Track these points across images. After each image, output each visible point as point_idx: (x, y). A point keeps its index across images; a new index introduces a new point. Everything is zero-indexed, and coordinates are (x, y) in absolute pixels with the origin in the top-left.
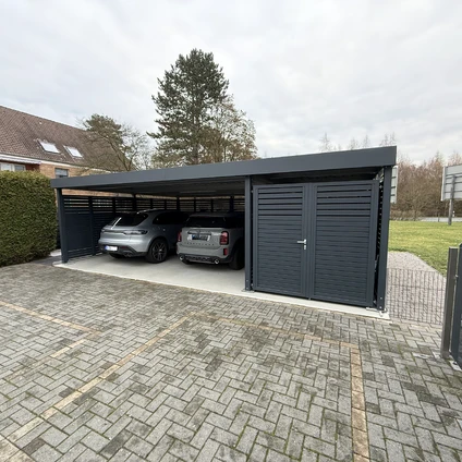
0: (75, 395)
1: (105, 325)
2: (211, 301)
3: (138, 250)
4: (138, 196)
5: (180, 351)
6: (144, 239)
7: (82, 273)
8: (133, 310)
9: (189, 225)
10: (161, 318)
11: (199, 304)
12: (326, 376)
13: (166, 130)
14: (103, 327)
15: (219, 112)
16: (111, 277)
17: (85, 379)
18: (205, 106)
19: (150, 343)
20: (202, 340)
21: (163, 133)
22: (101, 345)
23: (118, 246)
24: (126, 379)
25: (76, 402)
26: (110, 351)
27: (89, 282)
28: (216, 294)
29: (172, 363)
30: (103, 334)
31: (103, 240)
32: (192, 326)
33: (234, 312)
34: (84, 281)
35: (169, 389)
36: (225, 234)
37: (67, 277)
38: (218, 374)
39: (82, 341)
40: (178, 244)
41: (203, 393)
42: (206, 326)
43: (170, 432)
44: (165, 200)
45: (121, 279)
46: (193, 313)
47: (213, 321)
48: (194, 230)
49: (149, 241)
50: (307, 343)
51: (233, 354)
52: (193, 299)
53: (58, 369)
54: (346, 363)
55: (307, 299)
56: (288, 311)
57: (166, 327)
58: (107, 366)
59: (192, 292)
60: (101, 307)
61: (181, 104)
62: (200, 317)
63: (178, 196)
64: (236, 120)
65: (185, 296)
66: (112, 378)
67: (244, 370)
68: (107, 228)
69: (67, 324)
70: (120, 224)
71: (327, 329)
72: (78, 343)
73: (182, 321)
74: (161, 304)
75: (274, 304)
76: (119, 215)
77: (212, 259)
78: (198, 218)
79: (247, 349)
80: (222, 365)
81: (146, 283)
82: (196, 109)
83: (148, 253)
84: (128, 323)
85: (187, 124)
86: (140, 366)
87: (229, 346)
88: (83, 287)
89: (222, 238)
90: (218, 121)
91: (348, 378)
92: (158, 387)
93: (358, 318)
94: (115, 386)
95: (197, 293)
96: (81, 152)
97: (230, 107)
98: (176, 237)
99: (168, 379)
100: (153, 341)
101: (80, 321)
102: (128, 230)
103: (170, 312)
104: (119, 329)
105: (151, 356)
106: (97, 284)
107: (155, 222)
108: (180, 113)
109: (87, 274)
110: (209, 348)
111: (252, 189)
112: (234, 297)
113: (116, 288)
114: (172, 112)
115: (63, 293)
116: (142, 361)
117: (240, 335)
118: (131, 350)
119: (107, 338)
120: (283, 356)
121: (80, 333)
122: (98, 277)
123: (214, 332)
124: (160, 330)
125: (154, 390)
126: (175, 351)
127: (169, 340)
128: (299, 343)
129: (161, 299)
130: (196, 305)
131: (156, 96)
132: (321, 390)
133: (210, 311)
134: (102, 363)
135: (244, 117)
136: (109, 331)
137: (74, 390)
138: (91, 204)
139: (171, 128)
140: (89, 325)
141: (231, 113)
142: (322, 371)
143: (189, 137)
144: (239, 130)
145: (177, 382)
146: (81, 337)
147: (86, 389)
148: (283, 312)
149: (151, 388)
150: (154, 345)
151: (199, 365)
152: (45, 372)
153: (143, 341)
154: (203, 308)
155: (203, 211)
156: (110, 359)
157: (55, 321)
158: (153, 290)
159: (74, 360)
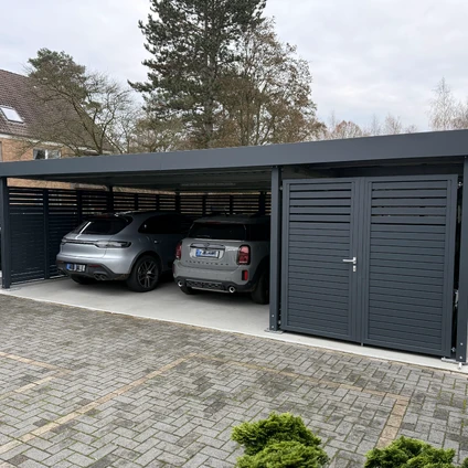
0: (51, 426)
1: (76, 364)
2: (219, 341)
3: (116, 271)
4: (115, 189)
5: (173, 393)
6: (126, 254)
7: (34, 302)
8: (110, 348)
9: (193, 235)
10: (149, 359)
11: (202, 344)
12: (354, 424)
13: (160, 77)
14: (73, 365)
15: (251, 45)
16: (76, 309)
17: (61, 413)
18: (227, 37)
19: (135, 384)
20: (202, 383)
21: (156, 84)
22: (73, 383)
23: (86, 264)
24: (108, 414)
25: (53, 431)
26: (86, 389)
27: (47, 314)
28: (226, 334)
29: (163, 404)
30: (74, 373)
31: (65, 255)
32: (191, 368)
33: (250, 355)
34: (39, 313)
35: (159, 425)
36: (245, 250)
37: (13, 306)
38: (218, 416)
39: (50, 378)
40: (176, 262)
41: (199, 430)
42: (209, 369)
43: (161, 458)
44: (157, 196)
45: (91, 312)
46: (192, 354)
47: (219, 364)
48: (200, 242)
49: (132, 257)
50: (341, 391)
51: (241, 398)
52: (195, 338)
53: (26, 403)
54: (384, 413)
55: (359, 344)
56: (325, 358)
57: (155, 368)
58: (84, 403)
59: (193, 330)
60: (68, 344)
61: (187, 35)
62: (202, 359)
63: (178, 190)
64: (278, 61)
65: (184, 334)
66: (92, 413)
67: (252, 414)
68: (70, 237)
69: (27, 360)
70: (88, 232)
71: (375, 379)
72: (45, 380)
73: (177, 362)
74: (149, 342)
75: (308, 349)
76: (88, 218)
77: (225, 285)
78: (207, 225)
79: (260, 394)
80: (226, 408)
81: (127, 318)
82: (211, 43)
83: (130, 275)
84: (106, 362)
85: (195, 66)
86: (124, 405)
87: (238, 390)
88: (39, 320)
89: (240, 256)
90: (248, 63)
91: (381, 427)
92: (147, 423)
93: (425, 370)
94: (95, 420)
95: (200, 332)
96: (21, 113)
97: (269, 38)
98: (172, 252)
99: (158, 416)
100: (139, 382)
101: (43, 358)
102: (102, 240)
103: (161, 351)
104: (93, 368)
105: (136, 396)
106: (59, 316)
107: (141, 230)
108: (184, 49)
109: (40, 304)
110: (211, 391)
111: (281, 184)
112: (253, 338)
113: (85, 323)
114: (170, 48)
115: (12, 325)
116: (126, 400)
117: (254, 380)
118: (111, 389)
119: (81, 377)
120: (305, 403)
121: (45, 370)
122: (56, 308)
123: (218, 375)
124: (148, 371)
125: (142, 425)
126: (167, 392)
127: (160, 381)
128: (330, 392)
129: (149, 337)
130: (198, 345)
131: (146, 22)
132: (342, 435)
133: (217, 353)
134: (78, 400)
135: (291, 55)
136: (83, 370)
137: (49, 422)
138: (46, 201)
139: (169, 74)
140: (56, 362)
141: (270, 49)
142: (350, 419)
143: (199, 89)
144: (284, 77)
145: (169, 420)
146: (47, 374)
147: (63, 420)
148: (318, 359)
149: (137, 424)
150: (141, 385)
151: (197, 407)
152: (12, 404)
153: (128, 381)
154: (207, 349)
155: (215, 214)
156: (87, 396)
157: (11, 356)
158: (138, 325)
159: (43, 396)
